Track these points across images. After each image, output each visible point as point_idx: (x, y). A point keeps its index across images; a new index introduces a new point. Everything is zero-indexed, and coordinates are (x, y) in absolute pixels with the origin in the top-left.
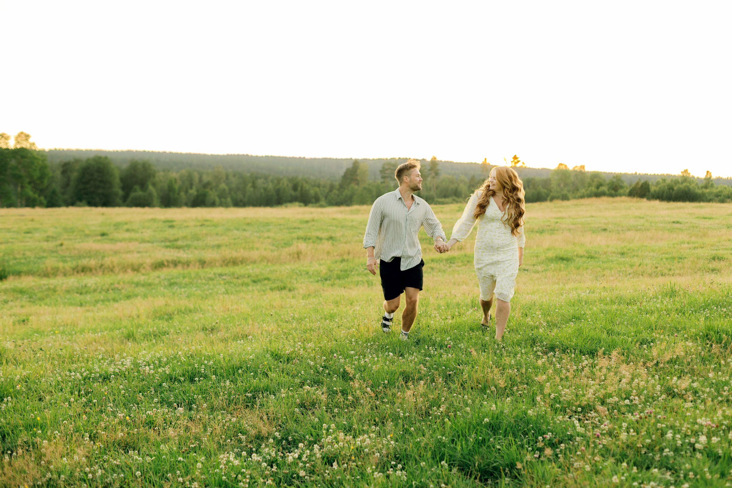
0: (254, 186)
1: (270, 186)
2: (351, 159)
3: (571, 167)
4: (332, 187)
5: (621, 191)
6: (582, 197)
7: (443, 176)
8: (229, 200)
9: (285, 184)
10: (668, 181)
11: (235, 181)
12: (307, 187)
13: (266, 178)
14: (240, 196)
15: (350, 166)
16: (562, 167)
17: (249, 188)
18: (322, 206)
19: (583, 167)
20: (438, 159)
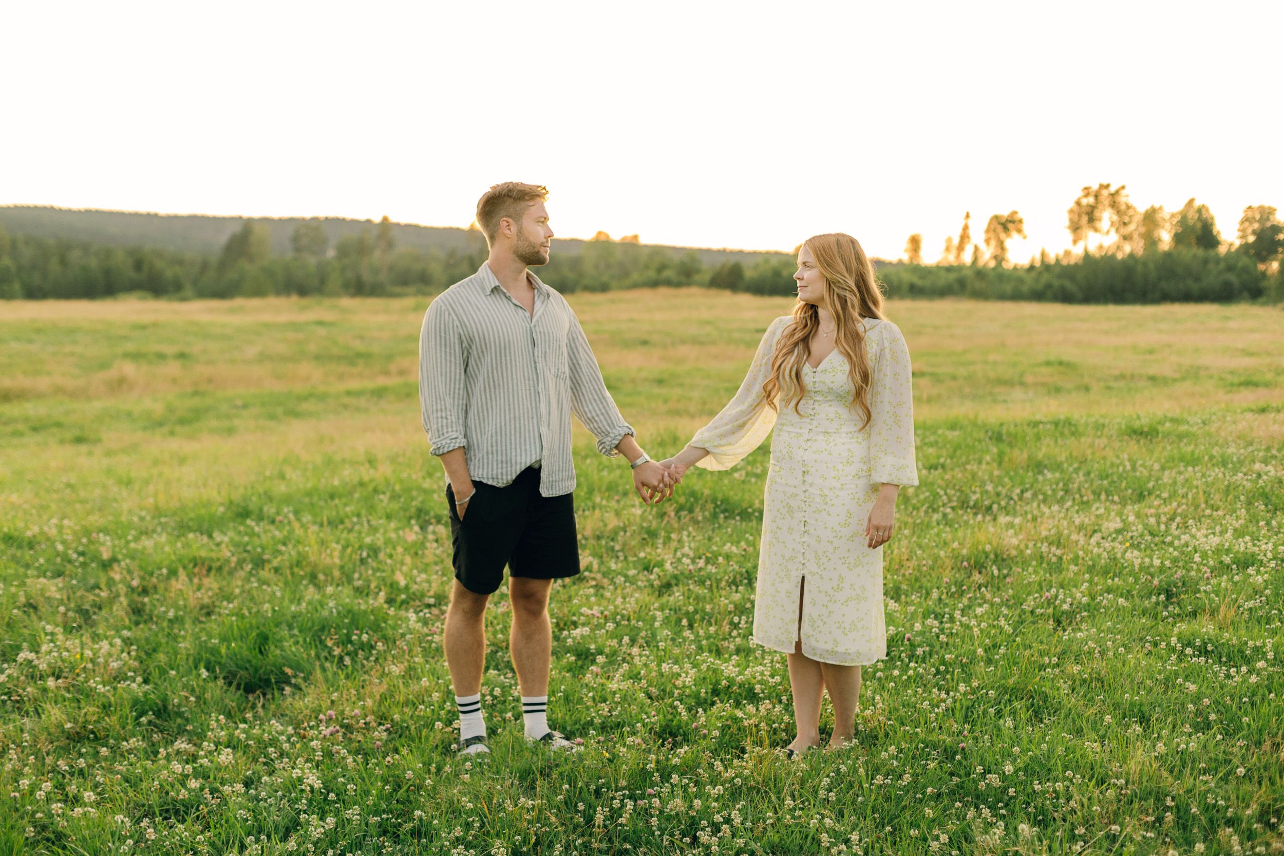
0: (63, 262)
1: (93, 263)
2: (240, 218)
3: (616, 236)
4: (205, 266)
5: (697, 278)
6: (635, 286)
7: (402, 248)
8: (17, 286)
9: (121, 259)
10: (774, 262)
11: (27, 253)
12: (160, 264)
13: (85, 248)
14: (36, 279)
15: (237, 229)
16: (603, 238)
17: (54, 266)
18: (184, 299)
19: (636, 237)
20: (393, 219)
